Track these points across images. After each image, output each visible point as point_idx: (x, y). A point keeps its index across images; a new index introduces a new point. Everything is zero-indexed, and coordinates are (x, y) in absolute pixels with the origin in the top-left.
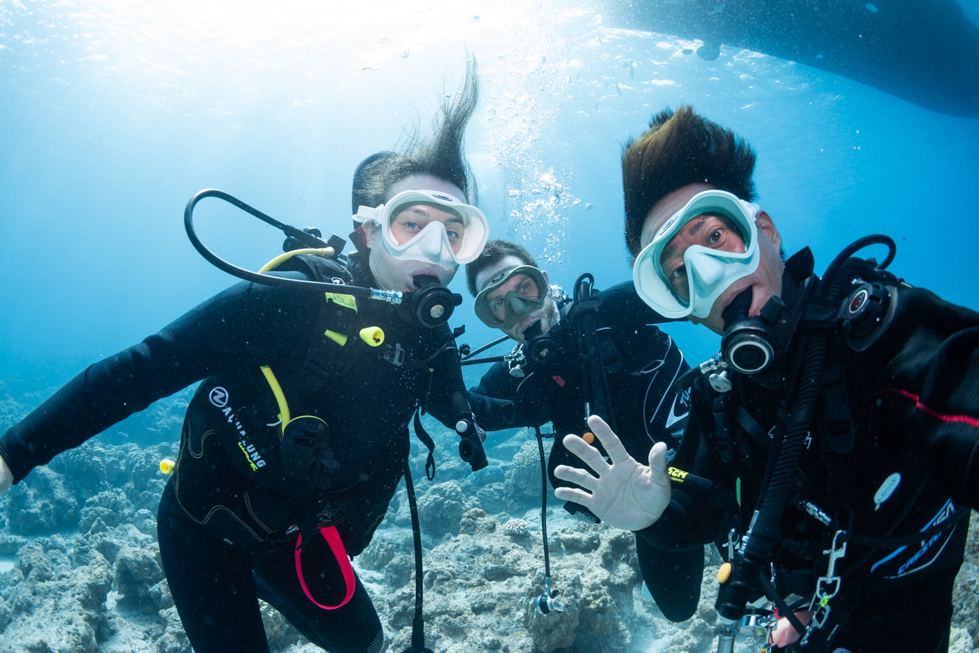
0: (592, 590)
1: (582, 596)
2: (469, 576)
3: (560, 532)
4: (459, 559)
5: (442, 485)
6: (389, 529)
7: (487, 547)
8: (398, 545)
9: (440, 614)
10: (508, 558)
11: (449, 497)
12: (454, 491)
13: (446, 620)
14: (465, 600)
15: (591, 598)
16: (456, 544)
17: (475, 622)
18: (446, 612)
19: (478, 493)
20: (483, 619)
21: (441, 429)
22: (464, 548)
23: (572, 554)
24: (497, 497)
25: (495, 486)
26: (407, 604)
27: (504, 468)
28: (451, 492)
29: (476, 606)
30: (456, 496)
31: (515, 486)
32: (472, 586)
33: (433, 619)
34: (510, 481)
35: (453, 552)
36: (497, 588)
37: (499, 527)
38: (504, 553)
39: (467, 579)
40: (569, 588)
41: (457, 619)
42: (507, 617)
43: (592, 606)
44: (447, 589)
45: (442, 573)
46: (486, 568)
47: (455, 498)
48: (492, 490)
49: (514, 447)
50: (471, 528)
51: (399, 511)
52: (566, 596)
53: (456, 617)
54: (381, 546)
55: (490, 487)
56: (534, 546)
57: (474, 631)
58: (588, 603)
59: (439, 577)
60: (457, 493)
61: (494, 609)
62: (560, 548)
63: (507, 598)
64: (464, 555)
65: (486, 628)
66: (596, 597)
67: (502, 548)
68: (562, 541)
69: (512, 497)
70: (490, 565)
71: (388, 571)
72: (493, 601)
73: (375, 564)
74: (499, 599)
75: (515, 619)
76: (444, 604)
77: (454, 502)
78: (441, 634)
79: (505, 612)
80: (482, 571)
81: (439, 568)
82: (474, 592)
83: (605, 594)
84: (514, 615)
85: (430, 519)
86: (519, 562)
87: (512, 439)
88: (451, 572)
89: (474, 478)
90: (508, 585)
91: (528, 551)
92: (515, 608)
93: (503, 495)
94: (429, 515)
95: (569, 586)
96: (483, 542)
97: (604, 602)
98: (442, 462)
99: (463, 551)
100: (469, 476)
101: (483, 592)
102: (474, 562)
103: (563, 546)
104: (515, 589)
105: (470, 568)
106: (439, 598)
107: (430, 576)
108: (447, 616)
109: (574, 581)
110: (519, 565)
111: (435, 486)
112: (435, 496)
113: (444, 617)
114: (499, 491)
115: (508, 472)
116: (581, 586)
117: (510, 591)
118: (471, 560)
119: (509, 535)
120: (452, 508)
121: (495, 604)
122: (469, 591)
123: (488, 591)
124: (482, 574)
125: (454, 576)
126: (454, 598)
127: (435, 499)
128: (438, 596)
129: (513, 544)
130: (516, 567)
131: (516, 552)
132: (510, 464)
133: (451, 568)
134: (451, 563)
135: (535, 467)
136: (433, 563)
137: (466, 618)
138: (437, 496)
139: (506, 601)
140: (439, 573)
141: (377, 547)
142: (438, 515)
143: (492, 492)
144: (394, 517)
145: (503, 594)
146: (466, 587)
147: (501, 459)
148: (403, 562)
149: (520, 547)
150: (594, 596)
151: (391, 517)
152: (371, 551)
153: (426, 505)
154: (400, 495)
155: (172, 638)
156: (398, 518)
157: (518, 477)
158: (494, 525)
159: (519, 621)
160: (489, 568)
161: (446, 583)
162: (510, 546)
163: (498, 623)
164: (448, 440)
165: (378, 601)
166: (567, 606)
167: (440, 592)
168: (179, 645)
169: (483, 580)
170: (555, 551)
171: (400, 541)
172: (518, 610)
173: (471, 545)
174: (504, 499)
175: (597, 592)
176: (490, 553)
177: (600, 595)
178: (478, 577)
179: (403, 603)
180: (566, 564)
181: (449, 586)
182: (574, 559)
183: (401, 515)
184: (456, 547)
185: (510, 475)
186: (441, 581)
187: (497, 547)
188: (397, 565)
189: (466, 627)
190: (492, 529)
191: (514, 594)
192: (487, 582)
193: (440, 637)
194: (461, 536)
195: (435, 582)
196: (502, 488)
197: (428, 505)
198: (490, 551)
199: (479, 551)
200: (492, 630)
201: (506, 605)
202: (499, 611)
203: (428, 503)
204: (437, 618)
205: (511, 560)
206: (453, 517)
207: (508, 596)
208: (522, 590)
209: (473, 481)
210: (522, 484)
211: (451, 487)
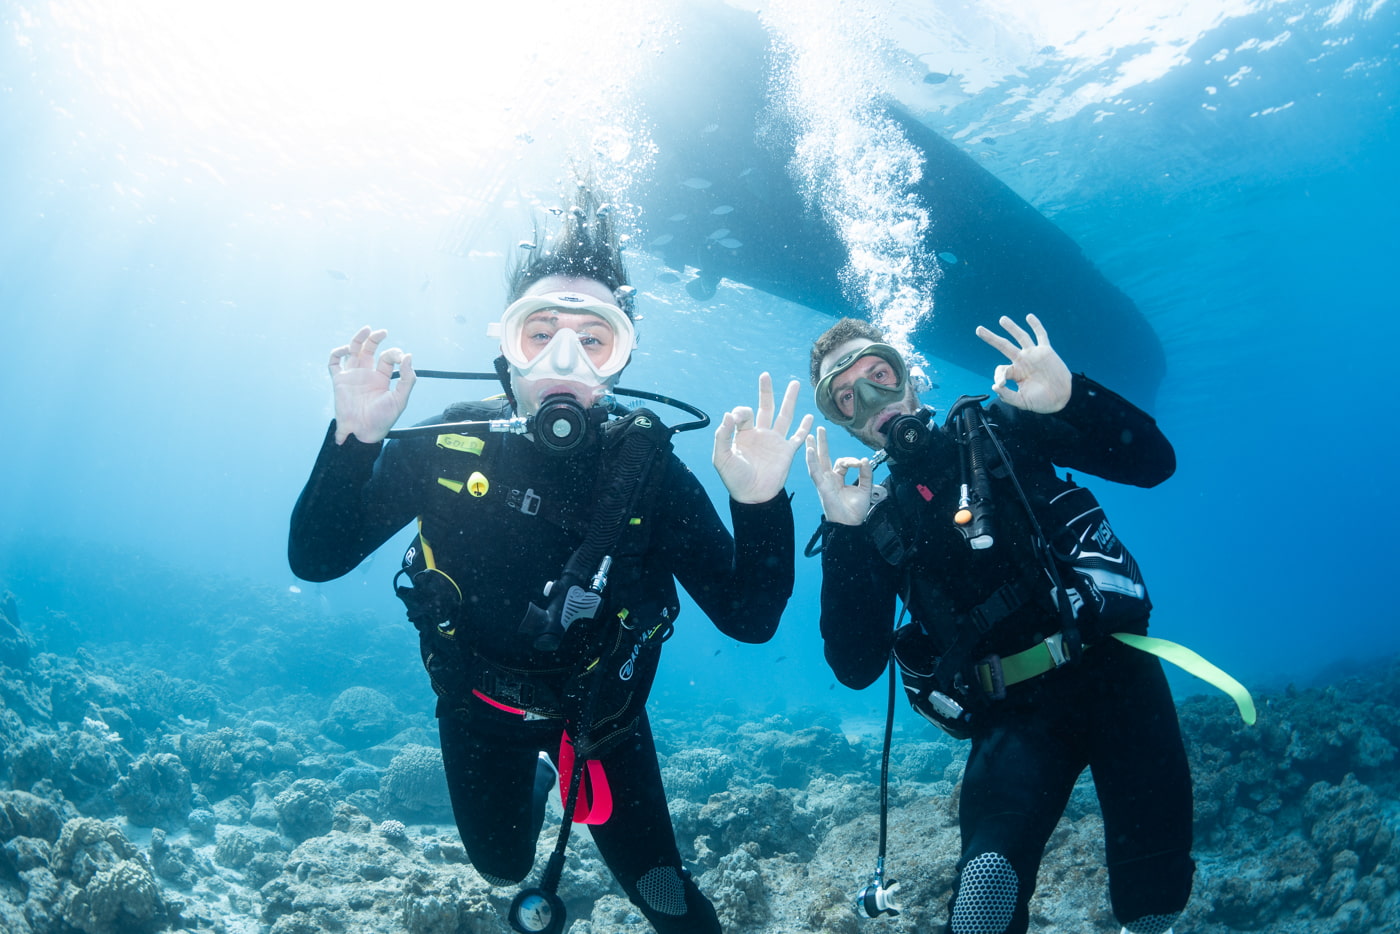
0: (471, 895)
1: (460, 898)
2: (344, 872)
3: (439, 840)
4: (333, 854)
5: (307, 782)
6: (244, 827)
7: (361, 845)
8: (258, 845)
9: (317, 906)
10: (385, 859)
11: (314, 796)
12: (320, 790)
13: (323, 912)
14: (341, 895)
15: (470, 902)
16: (330, 839)
17: (353, 917)
18: (322, 905)
19: (347, 798)
20: (361, 915)
21: (301, 715)
22: (338, 844)
23: (452, 863)
24: (370, 807)
25: (368, 793)
26: (282, 896)
27: (380, 775)
28: (317, 791)
29: (354, 901)
30: (322, 796)
31: (392, 794)
32: (347, 882)
33: (310, 911)
34: (386, 789)
35: (326, 846)
36: (375, 887)
37: (374, 827)
38: (381, 853)
39: (343, 876)
40: (447, 888)
41: (335, 913)
42: (386, 915)
43: (471, 910)
44: (322, 882)
45: (316, 866)
46: (361, 866)
47: (321, 798)
48: (364, 797)
49: (393, 752)
50: (344, 825)
51: (255, 806)
52: (444, 895)
53: (333, 910)
54: (240, 841)
55: (362, 794)
56: (411, 851)
57: (353, 926)
58: (468, 907)
59: (313, 869)
60: (325, 793)
61: (372, 905)
62: (440, 856)
63: (384, 896)
64: (338, 851)
65: (365, 923)
66: (476, 902)
67: (378, 848)
68: (441, 849)
69: (388, 808)
70: (366, 864)
71: (250, 870)
72: (371, 898)
73: (234, 861)
74: (376, 897)
75: (394, 918)
76: (320, 896)
77: (321, 803)
78: (319, 927)
79: (384, 910)
80: (358, 869)
81: (313, 860)
82: (350, 888)
83: (484, 900)
84: (393, 914)
85: (293, 819)
86: (396, 865)
87: (389, 741)
88: (325, 866)
89: (343, 781)
90: (385, 884)
91: (406, 855)
92: (393, 907)
93: (378, 805)
94: (291, 815)
95: (446, 886)
96: (357, 841)
97: (484, 907)
98: (305, 756)
99: (337, 847)
100: (337, 777)
101: (359, 889)
102: (348, 859)
103: (442, 855)
104: (392, 888)
105: (346, 865)
106: (315, 891)
107: (304, 867)
108: (324, 909)
109: (451, 882)
110: (396, 868)
111: (299, 781)
112: (299, 793)
113: (321, 909)
114: (372, 799)
115: (384, 778)
116: (459, 890)
117: (388, 890)
118: (346, 857)
119: (385, 836)
120: (318, 810)
121: (373, 902)
122: (345, 886)
123: (364, 888)
124: (357, 872)
125: (329, 870)
126: (331, 892)
127: (299, 796)
128: (313, 888)
129: (389, 846)
130: (393, 870)
131: (392, 854)
132: (385, 770)
133: (325, 862)
134: (325, 857)
135: (416, 775)
136: (306, 855)
137: (344, 913)
138: (301, 793)
139: (384, 899)
140: (312, 865)
141: (236, 842)
142: (303, 817)
143: (365, 800)
144: (249, 813)
145: (381, 891)
146: (342, 882)
147: (375, 764)
148: (267, 861)
149: (396, 850)
150: (473, 900)
151: (246, 812)
152: (229, 846)
153: (288, 801)
154: (256, 787)
155: (38, 905)
156: (253, 815)
157: (396, 785)
158: (369, 825)
159: (398, 920)
160: (365, 867)
161: (321, 877)
162: (386, 847)
163: (377, 920)
164: (310, 730)
165: (242, 900)
166: (444, 904)
167: (315, 885)
168: (45, 914)
169: (360, 877)
170: (434, 859)
171: (259, 840)
172: (396, 909)
173: (345, 841)
174: (378, 809)
175: (476, 897)
176: (366, 851)
177: (479, 901)
178: (353, 874)
179: (276, 893)
180: (446, 872)
181: (325, 880)
182: (454, 868)
183: (258, 811)
184: (329, 842)
185: (386, 782)
186: (316, 874)
187: (372, 846)
188: (260, 864)
189: (344, 922)
190: (367, 829)
191: (392, 893)
192: (363, 880)
193: (319, 930)
194: (333, 832)
195: (309, 874)
196: (377, 796)
197: (291, 803)
198: (365, 849)
199: (353, 849)
200: (372, 926)
201: (385, 903)
202: (378, 909)
203: (291, 799)
204: (314, 910)
205: (388, 862)
206: (320, 822)
207: (386, 895)
208: (400, 890)
209: (341, 784)
210: (400, 793)
211: (317, 786)
